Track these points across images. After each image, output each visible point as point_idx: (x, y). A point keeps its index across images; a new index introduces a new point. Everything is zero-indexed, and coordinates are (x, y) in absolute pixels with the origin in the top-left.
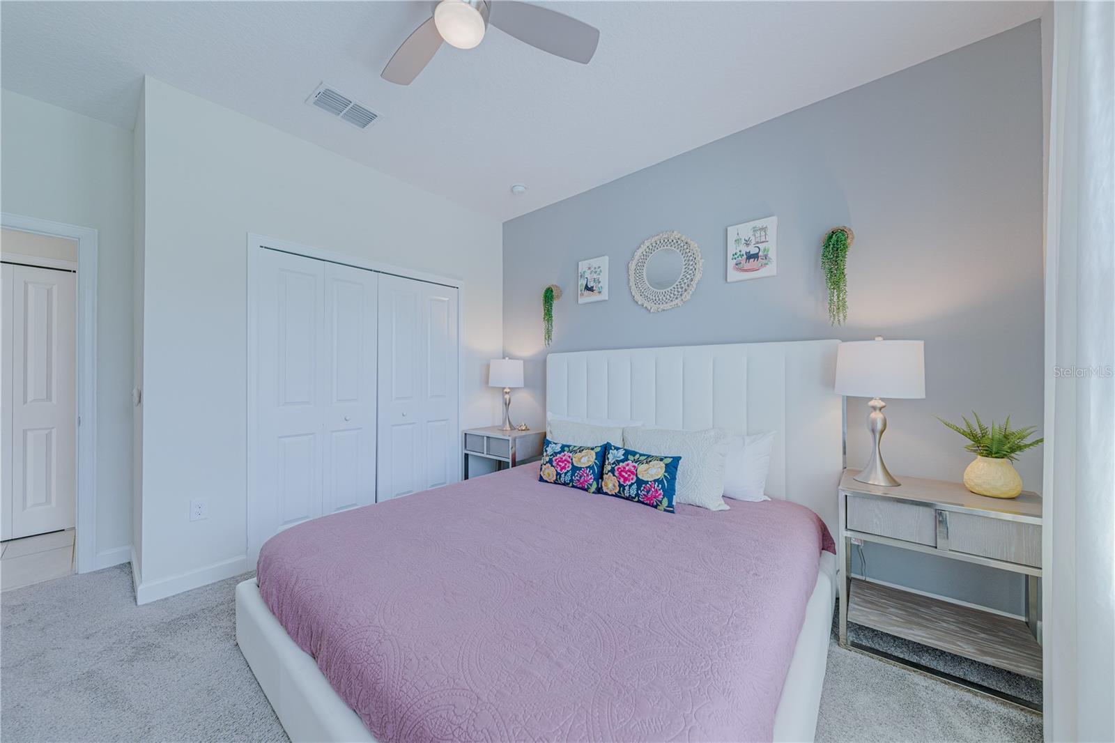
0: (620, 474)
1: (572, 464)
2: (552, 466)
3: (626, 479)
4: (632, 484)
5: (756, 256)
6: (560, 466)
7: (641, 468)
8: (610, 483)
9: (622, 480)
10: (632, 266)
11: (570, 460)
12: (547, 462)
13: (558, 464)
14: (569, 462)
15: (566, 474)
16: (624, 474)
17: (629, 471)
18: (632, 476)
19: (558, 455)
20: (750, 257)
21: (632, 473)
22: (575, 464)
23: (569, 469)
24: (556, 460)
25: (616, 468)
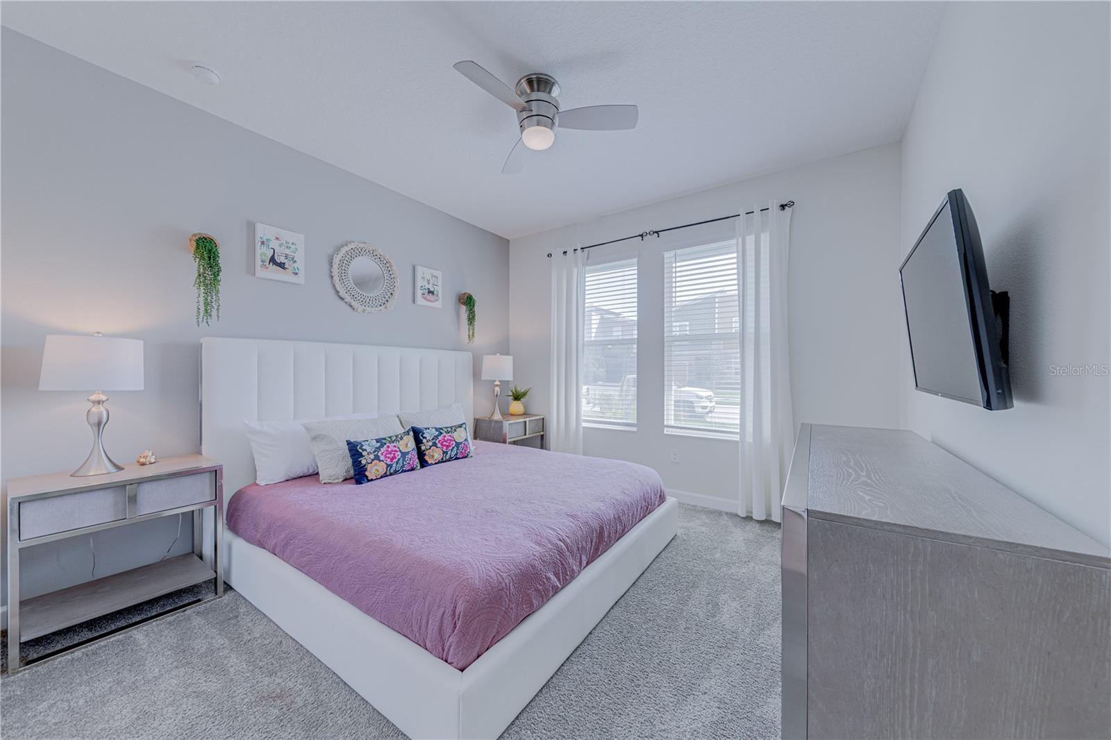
0: (442, 444)
1: (400, 451)
2: (380, 461)
3: (448, 446)
4: (453, 448)
5: (432, 293)
6: (389, 458)
7: (455, 435)
8: (435, 454)
9: (444, 449)
10: (336, 260)
11: (395, 449)
12: (373, 460)
13: (386, 457)
14: (396, 451)
15: (397, 463)
16: (445, 443)
17: (448, 440)
18: (452, 442)
19: (382, 449)
20: (430, 292)
21: (451, 440)
22: (403, 451)
23: (399, 457)
24: (382, 454)
25: (437, 442)
